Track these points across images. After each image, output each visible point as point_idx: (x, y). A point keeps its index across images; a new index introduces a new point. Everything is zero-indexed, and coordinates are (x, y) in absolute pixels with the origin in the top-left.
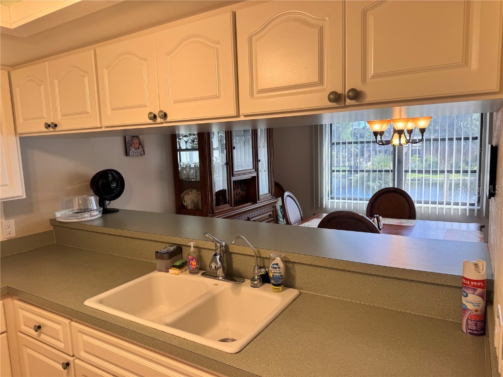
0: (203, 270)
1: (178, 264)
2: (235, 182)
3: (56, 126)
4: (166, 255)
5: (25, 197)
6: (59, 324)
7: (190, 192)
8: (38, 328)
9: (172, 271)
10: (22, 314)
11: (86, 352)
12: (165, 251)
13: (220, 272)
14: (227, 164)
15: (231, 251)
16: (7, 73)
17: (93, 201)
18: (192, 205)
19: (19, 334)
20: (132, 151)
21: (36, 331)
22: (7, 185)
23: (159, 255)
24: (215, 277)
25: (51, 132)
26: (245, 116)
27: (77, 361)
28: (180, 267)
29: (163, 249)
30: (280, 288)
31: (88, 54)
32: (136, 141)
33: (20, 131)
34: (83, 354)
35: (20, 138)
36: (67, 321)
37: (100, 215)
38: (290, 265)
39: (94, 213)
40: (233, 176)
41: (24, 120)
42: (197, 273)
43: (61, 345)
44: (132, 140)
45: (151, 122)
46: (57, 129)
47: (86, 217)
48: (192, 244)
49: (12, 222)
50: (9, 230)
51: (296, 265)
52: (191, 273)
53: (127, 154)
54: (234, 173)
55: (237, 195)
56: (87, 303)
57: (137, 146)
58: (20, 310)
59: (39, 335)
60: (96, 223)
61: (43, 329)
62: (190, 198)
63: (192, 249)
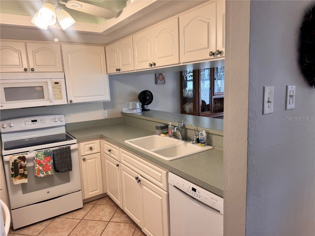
0: (175, 136)
1: (164, 132)
2: (215, 99)
3: (120, 70)
4: (160, 128)
5: (110, 101)
6: (116, 149)
7: (189, 104)
8: (110, 151)
9: (162, 135)
10: (106, 145)
11: (124, 160)
12: (159, 126)
13: (180, 137)
14: (210, 88)
15: (186, 127)
16: (104, 47)
17: (138, 105)
18: (189, 111)
19: (104, 154)
20: (159, 81)
21: (109, 152)
22: (103, 95)
23: (157, 128)
24: (178, 138)
25: (118, 73)
26: (183, 63)
27: (121, 164)
28: (165, 134)
29: (159, 125)
30: (203, 144)
31: (130, 38)
32: (161, 77)
33: (108, 73)
34: (123, 161)
35: (109, 75)
36: (118, 148)
37: (141, 111)
38: (210, 135)
39: (138, 110)
40: (213, 95)
41: (110, 68)
42: (172, 137)
43: (116, 158)
44: (159, 76)
45: (150, 67)
46: (121, 71)
47: (134, 112)
48: (170, 124)
49: (106, 111)
50: (105, 115)
51: (213, 135)
52: (170, 137)
53: (156, 83)
54: (215, 94)
55: (217, 107)
56: (125, 141)
57: (162, 79)
58: (105, 144)
59: (110, 154)
60: (139, 114)
61: (111, 152)
62: (189, 107)
63: (170, 126)
